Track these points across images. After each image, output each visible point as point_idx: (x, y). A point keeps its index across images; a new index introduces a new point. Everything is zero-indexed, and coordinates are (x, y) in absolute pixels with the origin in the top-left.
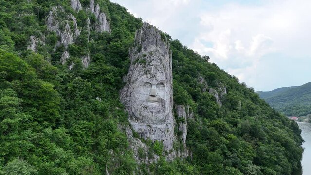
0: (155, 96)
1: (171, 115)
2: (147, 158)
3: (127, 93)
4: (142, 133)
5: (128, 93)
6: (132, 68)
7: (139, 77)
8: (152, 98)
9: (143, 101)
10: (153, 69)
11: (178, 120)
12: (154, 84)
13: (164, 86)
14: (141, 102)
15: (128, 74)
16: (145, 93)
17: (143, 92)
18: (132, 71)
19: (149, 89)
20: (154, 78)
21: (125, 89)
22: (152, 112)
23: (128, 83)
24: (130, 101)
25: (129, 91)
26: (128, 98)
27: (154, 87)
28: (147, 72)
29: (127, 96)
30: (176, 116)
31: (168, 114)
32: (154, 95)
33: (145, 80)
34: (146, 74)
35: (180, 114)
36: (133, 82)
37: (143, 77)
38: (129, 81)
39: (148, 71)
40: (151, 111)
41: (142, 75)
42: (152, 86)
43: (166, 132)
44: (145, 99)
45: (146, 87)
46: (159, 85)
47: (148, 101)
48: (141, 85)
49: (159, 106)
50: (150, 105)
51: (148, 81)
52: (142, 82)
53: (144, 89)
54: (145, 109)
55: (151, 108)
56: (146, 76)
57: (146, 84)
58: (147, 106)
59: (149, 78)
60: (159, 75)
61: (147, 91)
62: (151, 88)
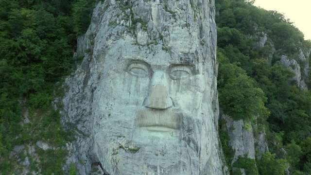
0: (162, 110)
3: (83, 89)
5: (87, 90)
6: (96, 13)
7: (110, 42)
9: (125, 125)
10: (154, 13)
12: (159, 67)
14: (116, 128)
15: (88, 33)
18: (95, 22)
19: (144, 83)
20: (160, 46)
21: (81, 77)
23: (86, 58)
25: (89, 83)
27: (160, 78)
28: (135, 23)
29: (84, 97)
31: (209, 163)
32: (160, 106)
33: (130, 53)
34: (132, 30)
36: (98, 58)
37: (121, 42)
39: (140, 20)
40: (152, 163)
41: (119, 36)
42: (151, 74)
44: (128, 119)
45: (134, 75)
46: (176, 70)
47: (141, 126)
48: (114, 70)
49: (177, 144)
50: (149, 141)
51: (139, 57)
52: (119, 58)
53: (126, 84)
54: (129, 155)
55: (148, 153)
56: (133, 39)
57: (133, 65)
58: (136, 142)
59: (141, 47)
60: (176, 32)
61: (137, 91)
62: (150, 79)
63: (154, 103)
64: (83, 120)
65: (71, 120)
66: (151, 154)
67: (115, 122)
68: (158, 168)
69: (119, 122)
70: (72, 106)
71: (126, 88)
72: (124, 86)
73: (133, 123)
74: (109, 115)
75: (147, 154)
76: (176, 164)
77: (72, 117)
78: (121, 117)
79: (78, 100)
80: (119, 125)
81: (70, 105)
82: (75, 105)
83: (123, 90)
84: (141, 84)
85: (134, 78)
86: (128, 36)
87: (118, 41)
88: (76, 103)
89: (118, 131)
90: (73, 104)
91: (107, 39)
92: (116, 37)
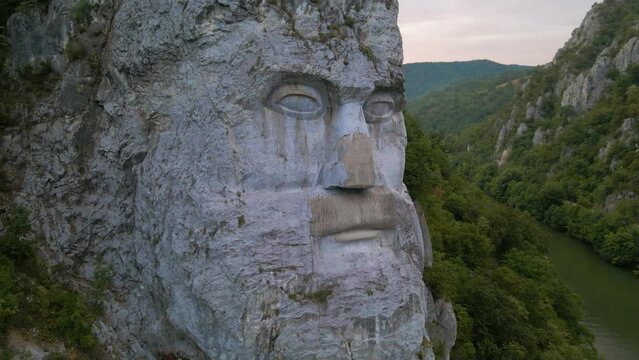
0: (361, 191)
3: (81, 163)
5: (96, 164)
7: (209, 28)
8: (349, 211)
9: (290, 238)
16: (291, 170)
17: (271, 166)
19: (315, 132)
20: (354, 43)
22: (369, 324)
23: (72, 76)
24: (127, 228)
26: (104, 208)
27: (357, 120)
29: (88, 186)
36: (140, 73)
37: (252, 27)
38: (91, 58)
40: (364, 313)
41: (245, 10)
42: (329, 107)
44: (294, 223)
45: (289, 114)
46: (377, 100)
47: (325, 234)
48: (240, 102)
49: (397, 262)
50: (348, 266)
51: (308, 68)
52: (253, 69)
53: (271, 138)
54: (312, 308)
55: (353, 293)
56: (283, 22)
57: (286, 90)
58: (322, 276)
59: (310, 43)
60: (378, 15)
61: (303, 152)
62: (328, 123)
63: (357, 176)
64: (95, 250)
65: (61, 257)
66: (359, 293)
67: (264, 235)
68: (377, 320)
69: (272, 234)
70: (49, 215)
71: (272, 147)
72: (266, 144)
73: (306, 231)
74: (241, 221)
75: (351, 297)
76: (407, 304)
77: (62, 249)
78: (276, 222)
79: (64, 198)
80: (274, 242)
81: (43, 212)
82: (59, 214)
83: (265, 153)
84: (309, 135)
85: (290, 122)
86: (272, 12)
87: (240, 24)
88: (61, 207)
89: (275, 258)
90: (52, 211)
91: (200, 19)
92: (235, 14)
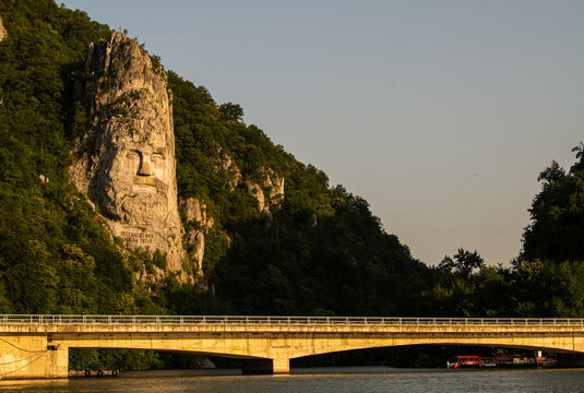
0: (147, 176)
1: (176, 214)
2: (145, 272)
4: (129, 240)
8: (144, 180)
9: (127, 184)
10: (142, 126)
11: (189, 225)
12: (147, 154)
13: (164, 158)
16: (130, 170)
17: (125, 169)
19: (137, 162)
20: (146, 143)
22: (145, 204)
27: (146, 159)
28: (131, 131)
30: (183, 219)
31: (172, 210)
33: (130, 146)
34: (130, 133)
35: (190, 215)
39: (135, 129)
40: (143, 201)
42: (141, 157)
43: (170, 239)
46: (154, 156)
47: (136, 184)
50: (141, 191)
58: (134, 192)
61: (133, 167)
62: (140, 160)
73: (132, 183)
74: (117, 179)
85: (131, 160)
